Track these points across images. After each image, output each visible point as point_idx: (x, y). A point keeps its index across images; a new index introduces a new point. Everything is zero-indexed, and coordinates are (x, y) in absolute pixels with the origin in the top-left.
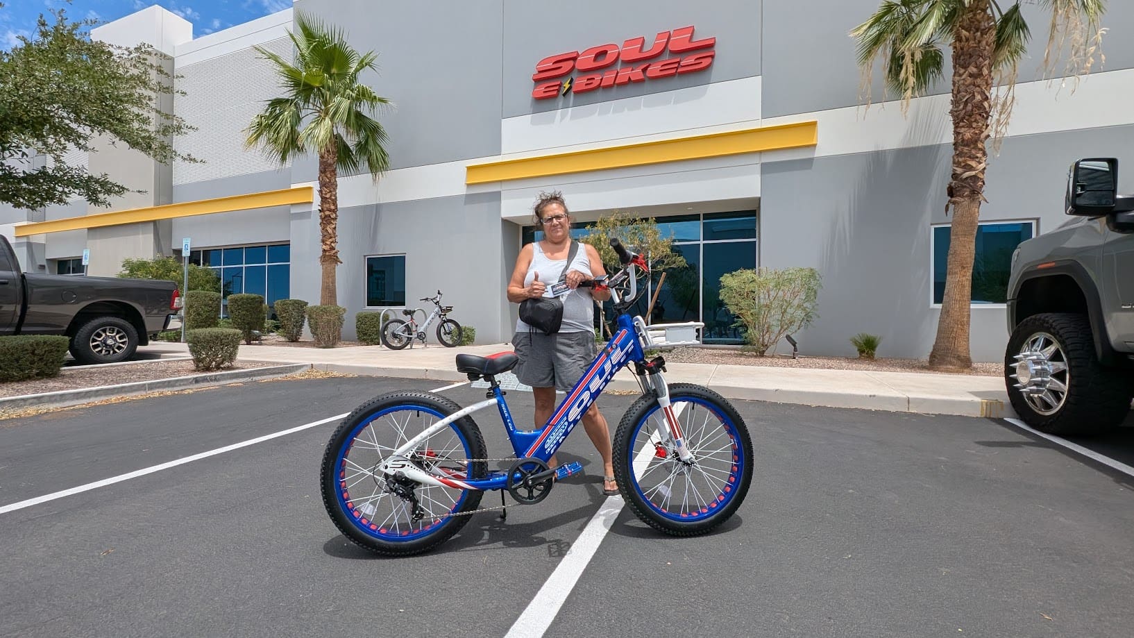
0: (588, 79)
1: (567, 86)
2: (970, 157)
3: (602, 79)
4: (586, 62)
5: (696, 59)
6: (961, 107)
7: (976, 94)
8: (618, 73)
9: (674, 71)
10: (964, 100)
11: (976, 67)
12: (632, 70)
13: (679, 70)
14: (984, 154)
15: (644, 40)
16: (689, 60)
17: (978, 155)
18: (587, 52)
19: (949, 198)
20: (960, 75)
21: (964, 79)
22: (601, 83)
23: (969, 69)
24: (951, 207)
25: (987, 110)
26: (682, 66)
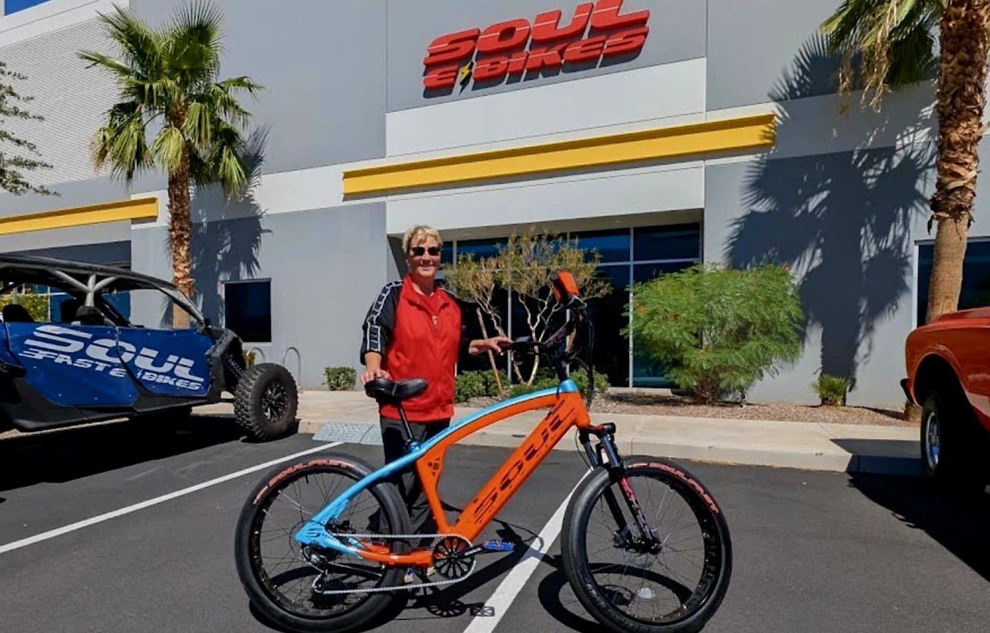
0: (492, 64)
1: (465, 71)
2: (957, 164)
3: (508, 64)
4: (490, 41)
5: (624, 38)
6: (949, 101)
7: (966, 85)
8: (528, 55)
9: (599, 51)
10: (952, 93)
11: (966, 53)
12: (546, 52)
13: (604, 52)
14: (976, 159)
15: (560, 14)
16: (618, 39)
17: (968, 161)
18: (491, 29)
19: (933, 212)
20: (948, 62)
21: (952, 68)
22: (507, 68)
23: (958, 55)
24: (935, 223)
25: (981, 104)
26: (608, 47)
